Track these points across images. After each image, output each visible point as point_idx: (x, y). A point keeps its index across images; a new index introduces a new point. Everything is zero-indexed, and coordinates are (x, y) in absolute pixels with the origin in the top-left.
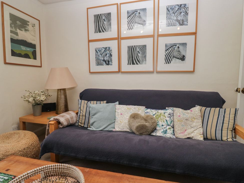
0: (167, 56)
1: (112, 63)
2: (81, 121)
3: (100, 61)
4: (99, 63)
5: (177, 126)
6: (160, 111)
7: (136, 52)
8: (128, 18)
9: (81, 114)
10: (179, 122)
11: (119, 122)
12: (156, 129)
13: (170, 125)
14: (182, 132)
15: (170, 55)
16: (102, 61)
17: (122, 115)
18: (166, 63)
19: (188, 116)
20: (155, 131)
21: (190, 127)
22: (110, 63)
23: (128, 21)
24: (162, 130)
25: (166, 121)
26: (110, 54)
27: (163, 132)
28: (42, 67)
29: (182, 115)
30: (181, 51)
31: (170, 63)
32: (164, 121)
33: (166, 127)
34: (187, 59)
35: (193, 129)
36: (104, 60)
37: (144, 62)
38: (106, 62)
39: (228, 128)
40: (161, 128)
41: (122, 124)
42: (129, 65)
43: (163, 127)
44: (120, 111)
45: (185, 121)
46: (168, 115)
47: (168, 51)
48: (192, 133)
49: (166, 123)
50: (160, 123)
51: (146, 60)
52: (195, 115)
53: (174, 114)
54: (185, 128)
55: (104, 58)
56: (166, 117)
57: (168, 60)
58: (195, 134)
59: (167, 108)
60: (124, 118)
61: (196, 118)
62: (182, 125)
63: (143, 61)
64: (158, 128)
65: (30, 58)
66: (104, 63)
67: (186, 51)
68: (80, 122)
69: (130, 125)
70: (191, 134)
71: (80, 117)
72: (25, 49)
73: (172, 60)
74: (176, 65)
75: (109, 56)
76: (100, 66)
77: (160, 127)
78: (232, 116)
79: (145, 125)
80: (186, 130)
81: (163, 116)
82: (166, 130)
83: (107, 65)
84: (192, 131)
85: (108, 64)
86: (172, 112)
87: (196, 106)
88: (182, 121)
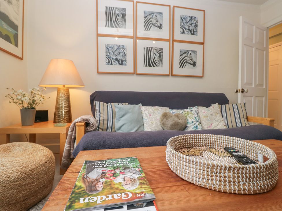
0: (181, 61)
1: (126, 63)
2: (101, 126)
3: (112, 60)
4: (110, 62)
5: (203, 121)
6: (185, 110)
7: (152, 54)
8: (145, 19)
9: (102, 118)
10: (205, 118)
11: (150, 123)
12: (186, 127)
13: (199, 121)
14: (209, 126)
15: (184, 60)
16: (114, 60)
17: (151, 116)
18: (180, 67)
19: (212, 111)
20: (186, 128)
21: (215, 121)
22: (124, 63)
23: (145, 21)
24: (193, 127)
25: (195, 117)
26: (125, 53)
27: (194, 128)
28: (23, 59)
29: (207, 111)
30: (192, 58)
31: (184, 67)
32: (193, 118)
33: (196, 123)
34: (197, 64)
35: (217, 122)
36: (116, 59)
37: (161, 65)
38: (118, 61)
39: (244, 117)
40: (192, 125)
41: (153, 125)
42: (145, 66)
43: (193, 123)
44: (148, 112)
45: (210, 116)
46: (194, 112)
47: (182, 56)
48: (218, 125)
49: (195, 119)
50: (190, 120)
51: (162, 63)
52: (217, 110)
53: (199, 112)
54: (211, 122)
55: (116, 56)
56: (193, 115)
57: (182, 65)
58: (220, 126)
59: (188, 108)
60: (153, 118)
61: (218, 113)
62: (208, 120)
63: (159, 64)
64: (188, 125)
65: (11, 42)
66: (117, 62)
67: (196, 58)
68: (101, 128)
69: (164, 124)
70: (217, 127)
71: (100, 121)
72: (6, 28)
73: (185, 65)
74: (188, 70)
75: (123, 55)
76: (111, 66)
77: (190, 124)
78: (243, 108)
79: (179, 122)
80: (212, 124)
81: (190, 113)
82: (197, 126)
83: (120, 65)
84: (217, 124)
85: (122, 64)
86: (197, 110)
87: (212, 104)
88: (208, 116)
